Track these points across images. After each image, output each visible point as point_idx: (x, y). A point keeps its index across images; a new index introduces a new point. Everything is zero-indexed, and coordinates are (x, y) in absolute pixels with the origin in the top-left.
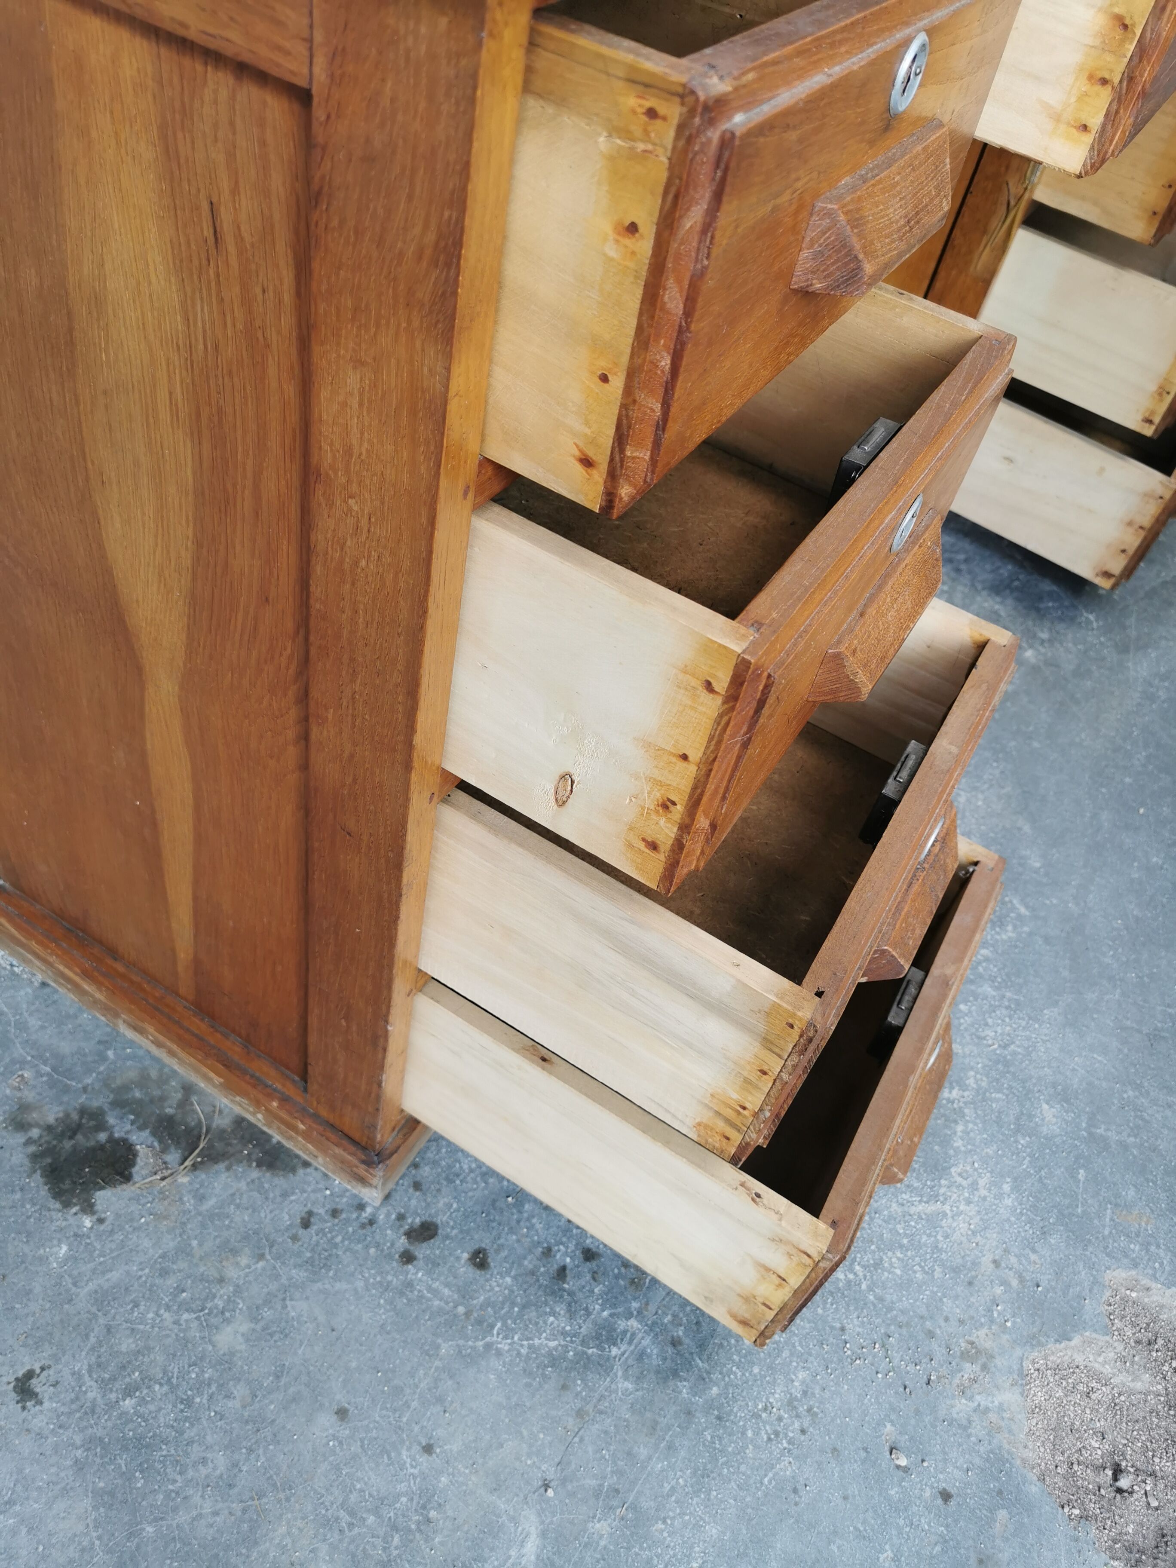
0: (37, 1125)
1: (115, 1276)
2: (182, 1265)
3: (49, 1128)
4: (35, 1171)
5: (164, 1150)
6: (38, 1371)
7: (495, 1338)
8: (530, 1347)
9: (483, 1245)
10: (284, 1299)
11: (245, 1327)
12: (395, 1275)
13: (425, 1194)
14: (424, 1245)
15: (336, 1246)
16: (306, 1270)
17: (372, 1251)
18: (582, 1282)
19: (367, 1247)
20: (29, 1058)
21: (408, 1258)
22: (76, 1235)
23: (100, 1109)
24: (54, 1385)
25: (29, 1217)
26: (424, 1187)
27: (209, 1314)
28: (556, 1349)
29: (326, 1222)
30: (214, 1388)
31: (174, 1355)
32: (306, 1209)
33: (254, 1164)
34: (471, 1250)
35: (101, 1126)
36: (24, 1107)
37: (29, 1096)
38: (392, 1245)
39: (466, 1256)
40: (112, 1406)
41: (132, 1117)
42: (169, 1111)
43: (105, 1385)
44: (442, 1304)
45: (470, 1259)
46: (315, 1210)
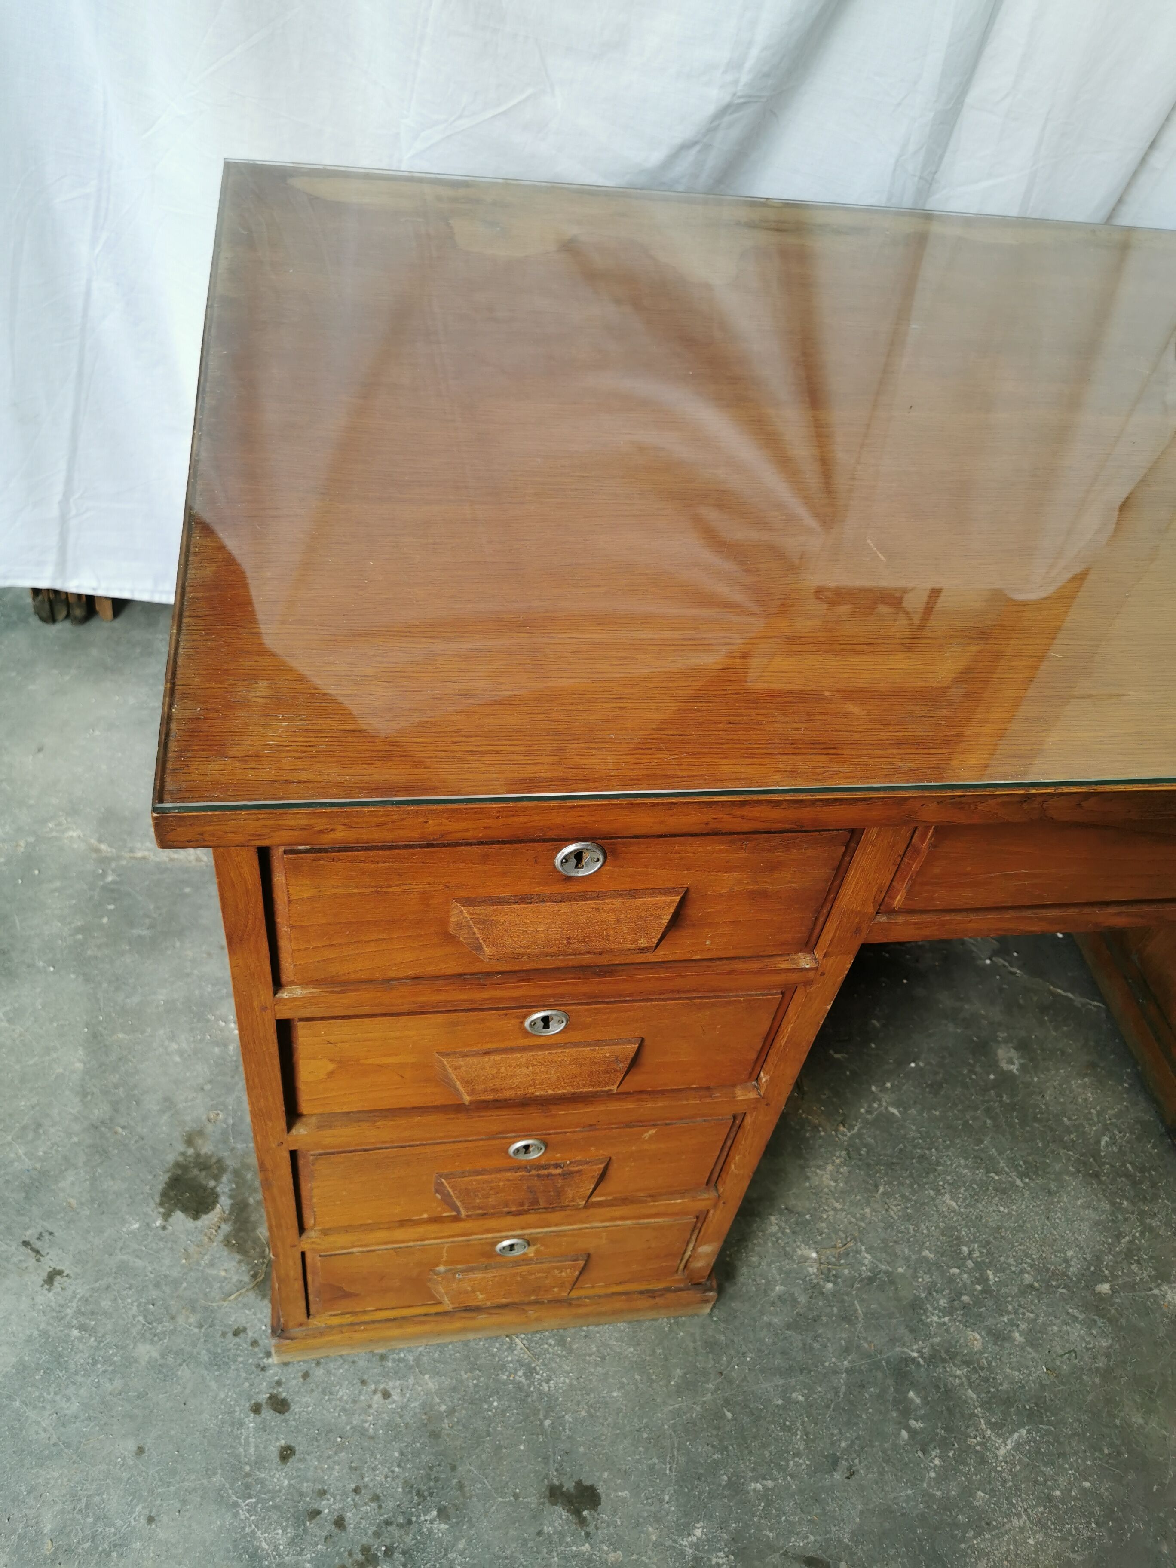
0: (195, 1149)
1: (139, 1263)
2: (168, 1290)
3: (198, 1155)
4: (168, 1172)
5: (225, 1220)
6: (65, 1274)
7: (243, 1504)
8: (253, 1532)
9: (297, 1448)
10: (184, 1361)
11: (155, 1354)
12: (241, 1411)
13: (303, 1384)
14: (272, 1412)
15: (235, 1361)
16: (210, 1358)
17: (247, 1384)
18: (318, 1532)
19: (247, 1379)
20: (230, 1108)
21: (257, 1409)
22: (148, 1224)
23: (228, 1166)
24: (63, 1289)
25: (142, 1193)
26: (309, 1380)
27: (151, 1329)
28: (263, 1550)
29: (246, 1342)
30: (110, 1369)
31: (115, 1332)
32: (245, 1325)
33: (252, 1273)
34: (289, 1443)
35: (217, 1178)
36: (201, 1133)
37: (210, 1128)
38: (258, 1393)
39: (283, 1443)
40: (70, 1326)
41: (234, 1186)
42: (251, 1201)
43: (79, 1312)
44: (243, 1454)
45: (282, 1447)
46: (248, 1331)
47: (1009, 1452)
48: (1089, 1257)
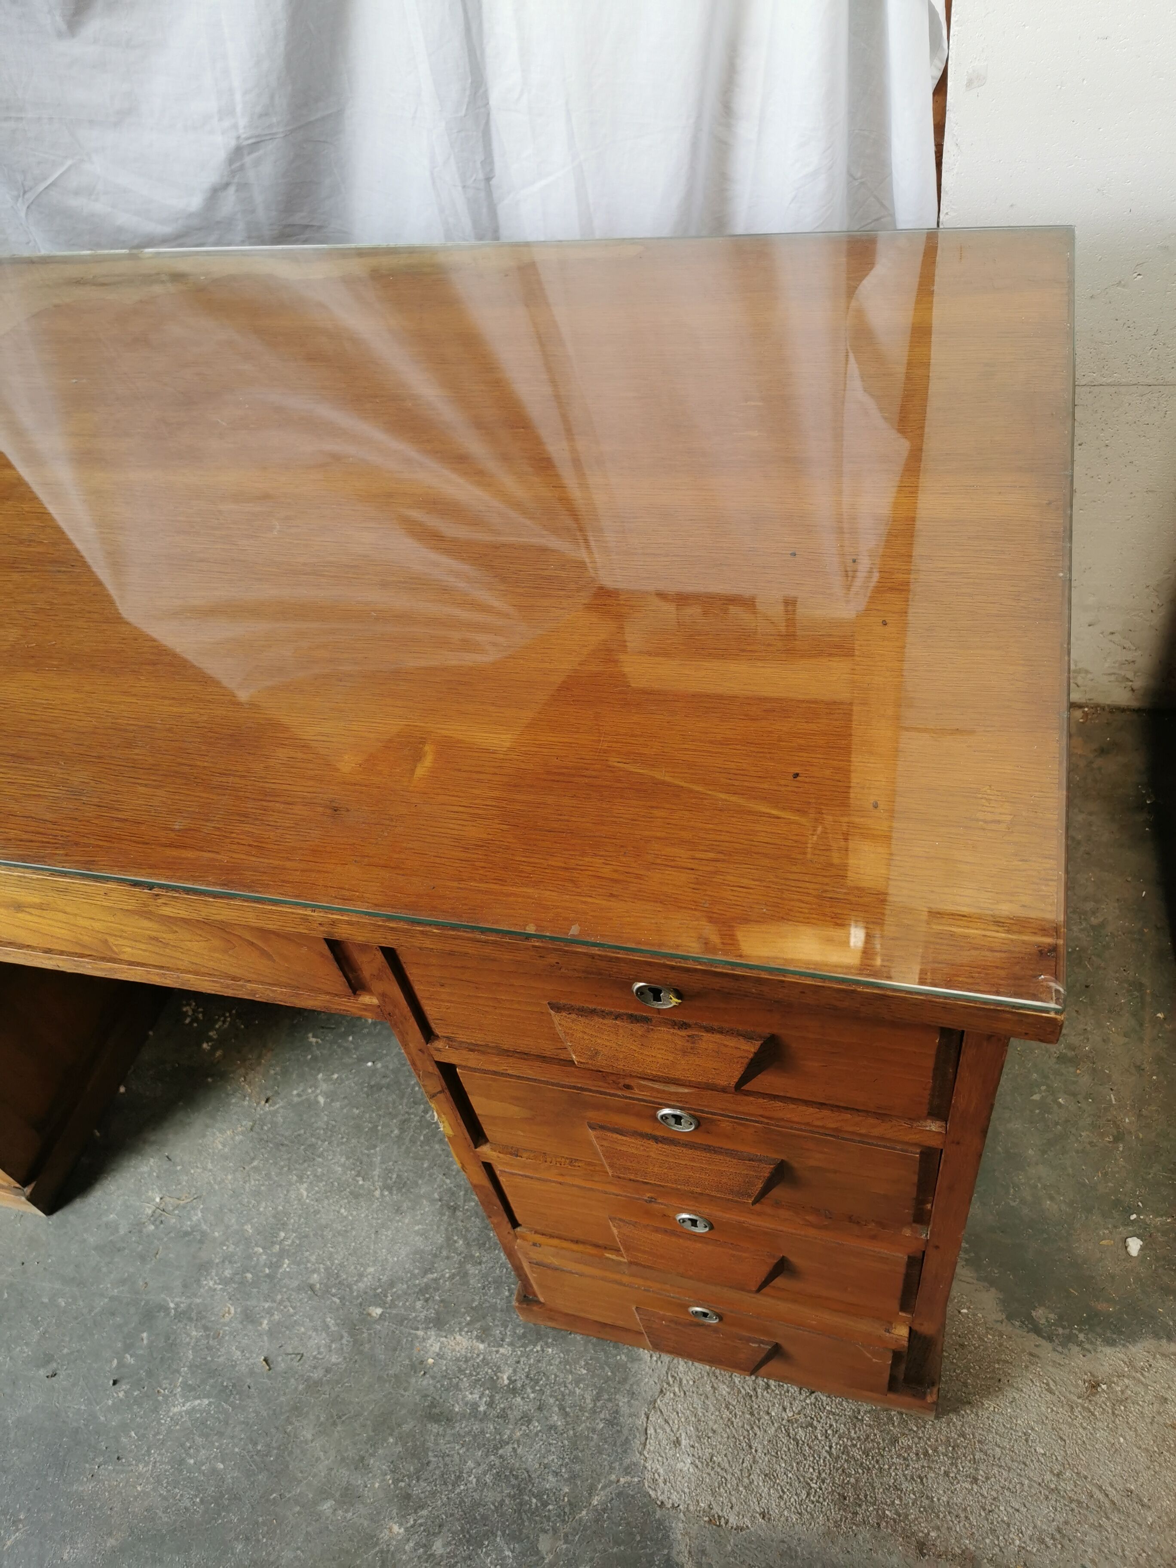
47: (180, 1413)
48: (384, 1278)
